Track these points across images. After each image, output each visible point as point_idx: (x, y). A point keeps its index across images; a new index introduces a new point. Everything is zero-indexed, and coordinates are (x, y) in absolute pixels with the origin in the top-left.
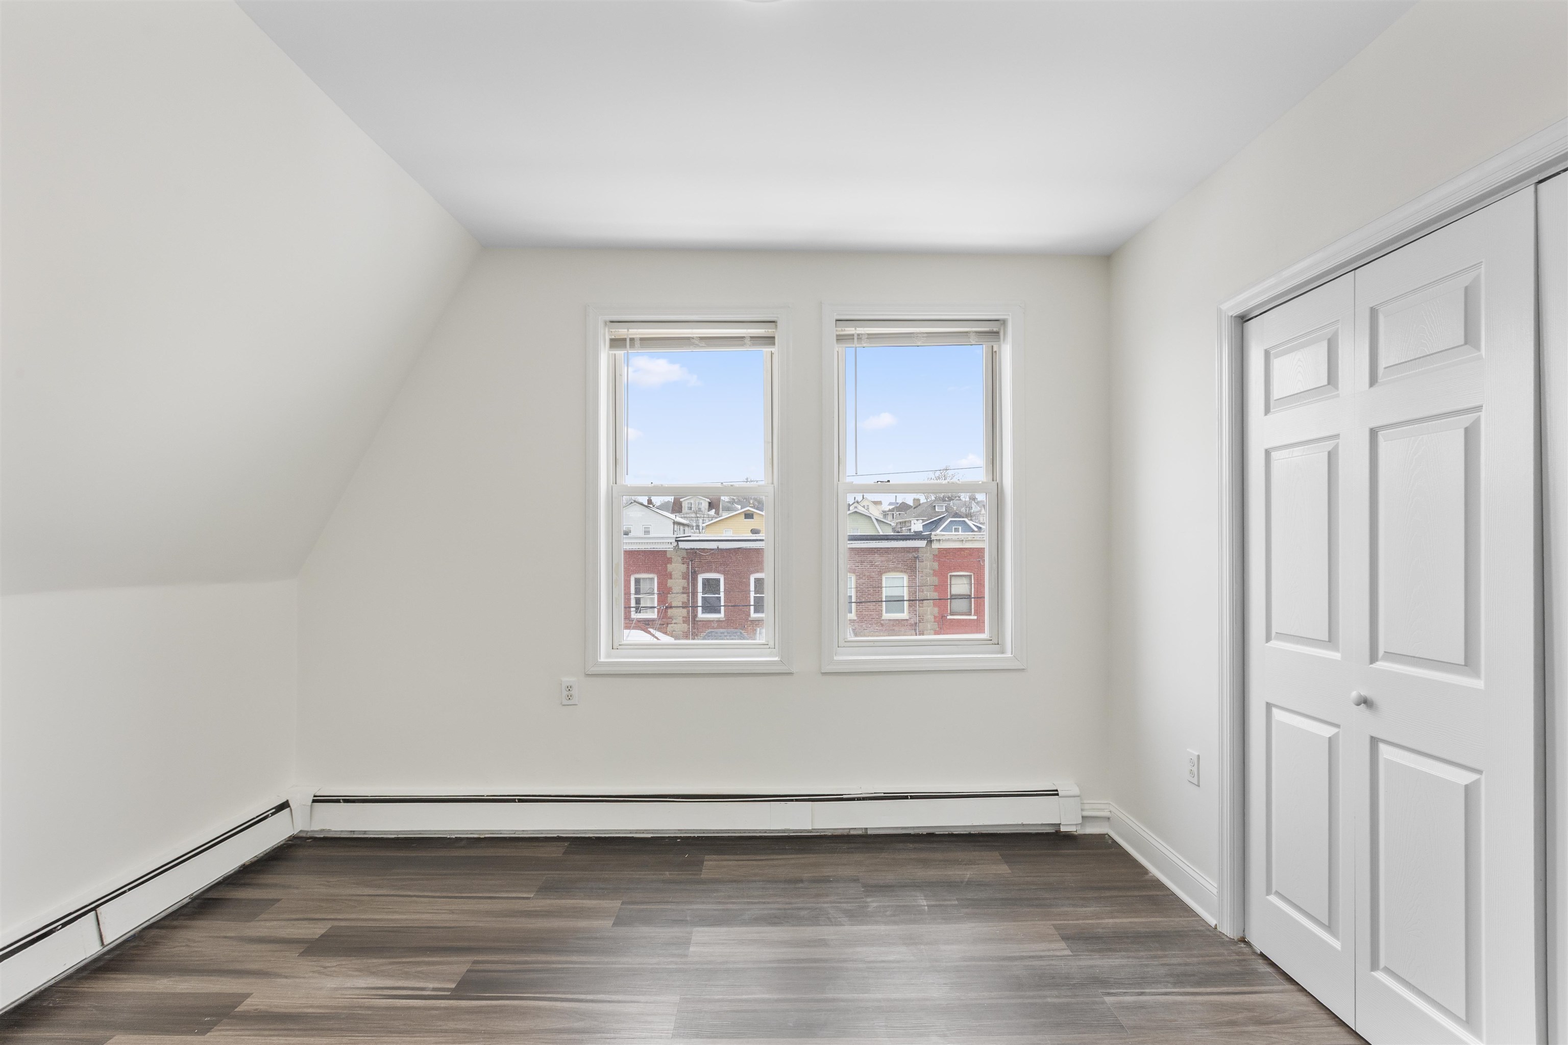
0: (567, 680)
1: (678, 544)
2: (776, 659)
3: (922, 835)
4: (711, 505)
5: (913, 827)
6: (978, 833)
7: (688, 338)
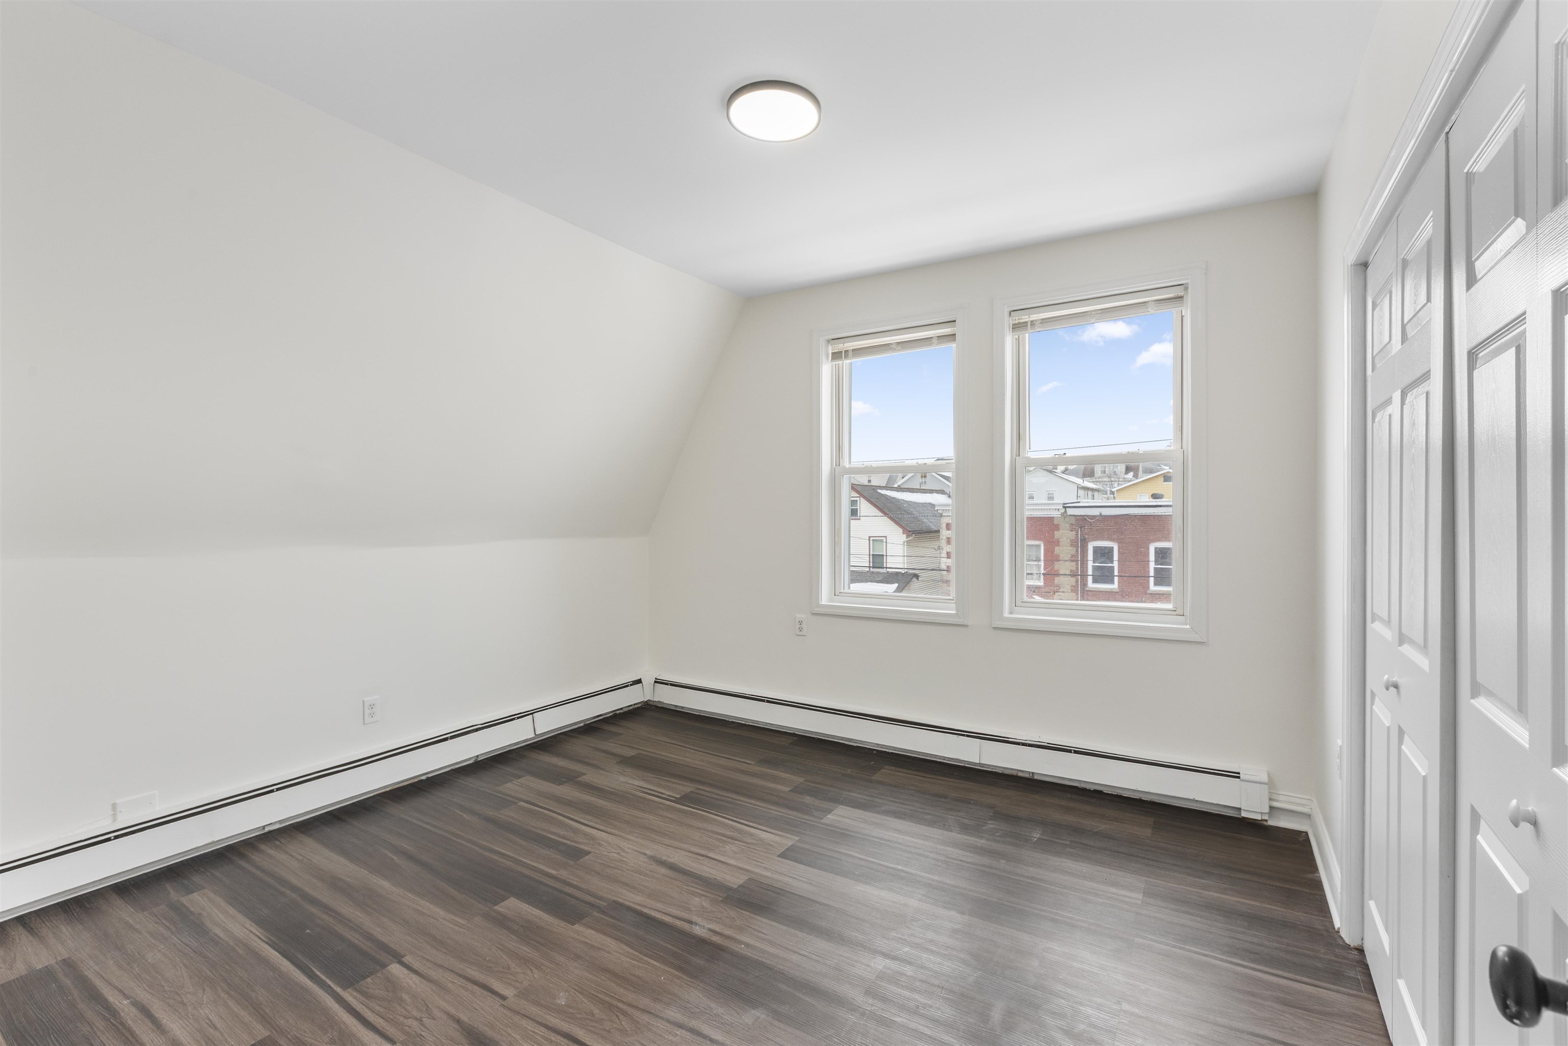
0: (800, 616)
1: (1066, 509)
2: (954, 612)
3: (1089, 790)
4: (1128, 470)
5: (1080, 781)
6: (1150, 801)
7: (888, 344)
